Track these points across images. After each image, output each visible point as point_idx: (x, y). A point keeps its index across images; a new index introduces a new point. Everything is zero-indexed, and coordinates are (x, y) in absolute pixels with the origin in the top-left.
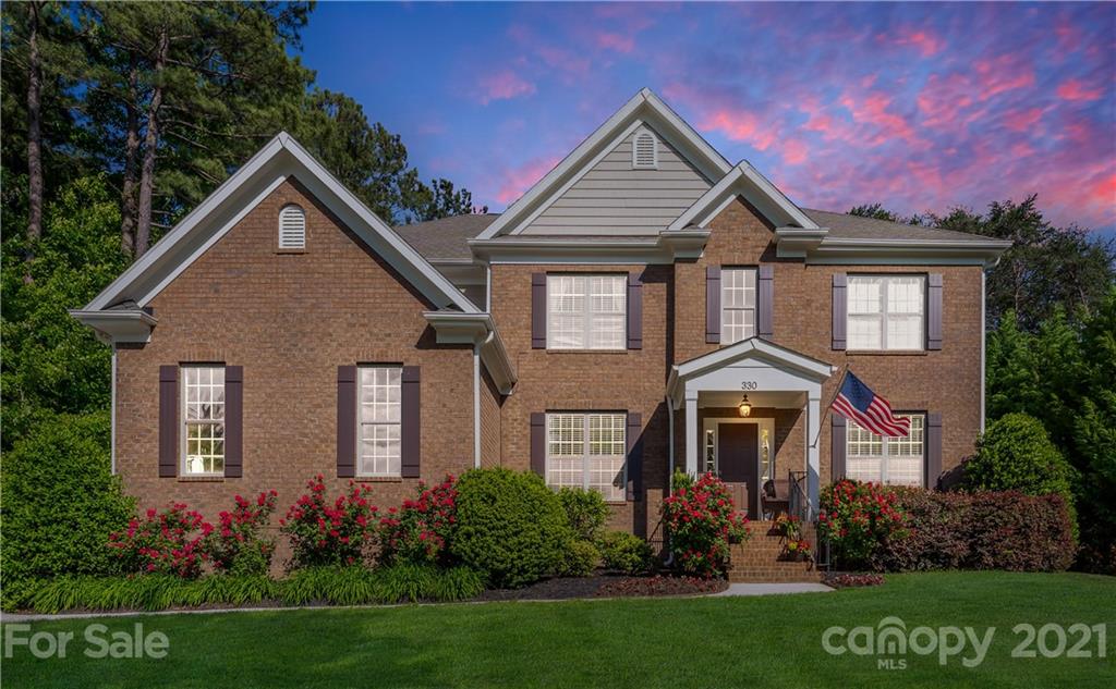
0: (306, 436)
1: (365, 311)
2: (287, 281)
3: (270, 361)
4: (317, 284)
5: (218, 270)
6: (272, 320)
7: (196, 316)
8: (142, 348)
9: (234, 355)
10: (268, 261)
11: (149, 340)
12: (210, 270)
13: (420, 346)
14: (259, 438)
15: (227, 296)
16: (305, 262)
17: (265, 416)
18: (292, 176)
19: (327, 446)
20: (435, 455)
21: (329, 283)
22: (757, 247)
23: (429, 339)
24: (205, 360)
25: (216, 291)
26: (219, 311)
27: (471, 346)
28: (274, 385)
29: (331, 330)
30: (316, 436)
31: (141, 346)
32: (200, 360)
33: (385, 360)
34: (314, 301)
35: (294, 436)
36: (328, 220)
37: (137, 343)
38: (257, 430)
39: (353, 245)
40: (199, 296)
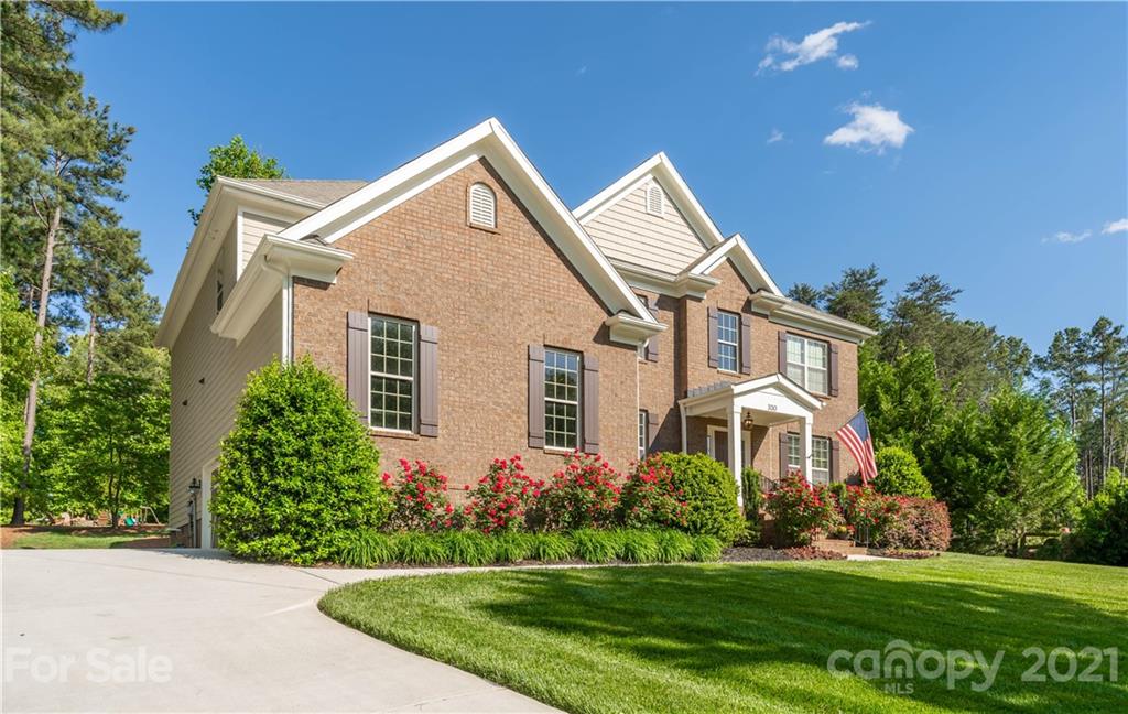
0: (499, 405)
1: (551, 300)
2: (479, 255)
3: (465, 328)
4: (508, 265)
5: (410, 228)
6: (467, 289)
7: (387, 268)
8: (326, 289)
9: (428, 316)
10: (461, 231)
11: (335, 282)
12: (403, 226)
13: (596, 340)
14: (455, 401)
15: (421, 255)
16: (497, 242)
17: (459, 380)
18: (484, 158)
19: (519, 418)
20: (609, 437)
21: (519, 267)
22: (739, 299)
23: (603, 336)
24: (398, 314)
25: (409, 248)
26: (412, 268)
27: (634, 348)
28: (468, 352)
29: (521, 311)
30: (509, 407)
31: (325, 286)
32: (392, 314)
33: (569, 347)
34: (505, 280)
35: (488, 403)
36: (517, 209)
37: (320, 282)
38: (452, 393)
39: (539, 237)
40: (390, 248)
